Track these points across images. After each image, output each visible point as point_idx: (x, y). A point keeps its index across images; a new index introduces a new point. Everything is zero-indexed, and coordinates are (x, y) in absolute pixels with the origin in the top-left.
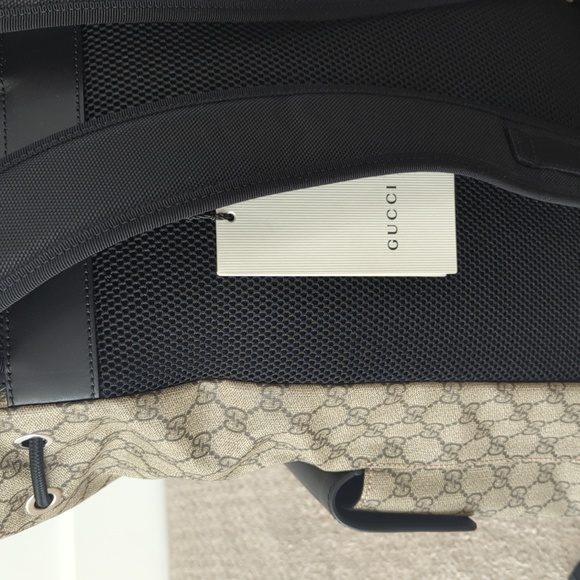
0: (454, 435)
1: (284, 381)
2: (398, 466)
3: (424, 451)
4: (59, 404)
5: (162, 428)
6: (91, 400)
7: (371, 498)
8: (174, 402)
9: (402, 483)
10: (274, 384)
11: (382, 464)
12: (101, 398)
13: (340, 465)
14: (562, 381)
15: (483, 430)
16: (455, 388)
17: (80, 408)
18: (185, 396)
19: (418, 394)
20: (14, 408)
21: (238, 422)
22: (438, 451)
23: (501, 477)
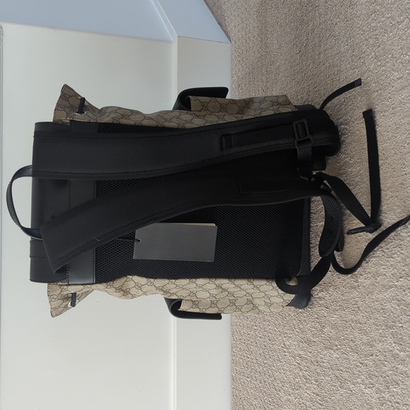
0: (214, 292)
1: (155, 277)
2: (194, 299)
3: (202, 295)
4: (83, 285)
5: (114, 290)
6: (93, 284)
7: (183, 308)
8: (118, 283)
9: (195, 303)
10: (152, 278)
11: (188, 298)
12: (96, 283)
13: (174, 297)
14: (253, 278)
15: (224, 290)
16: (214, 280)
17: (89, 286)
18: (123, 280)
19: (201, 281)
20: (69, 285)
21: (140, 287)
22: (208, 295)
23: (233, 303)
